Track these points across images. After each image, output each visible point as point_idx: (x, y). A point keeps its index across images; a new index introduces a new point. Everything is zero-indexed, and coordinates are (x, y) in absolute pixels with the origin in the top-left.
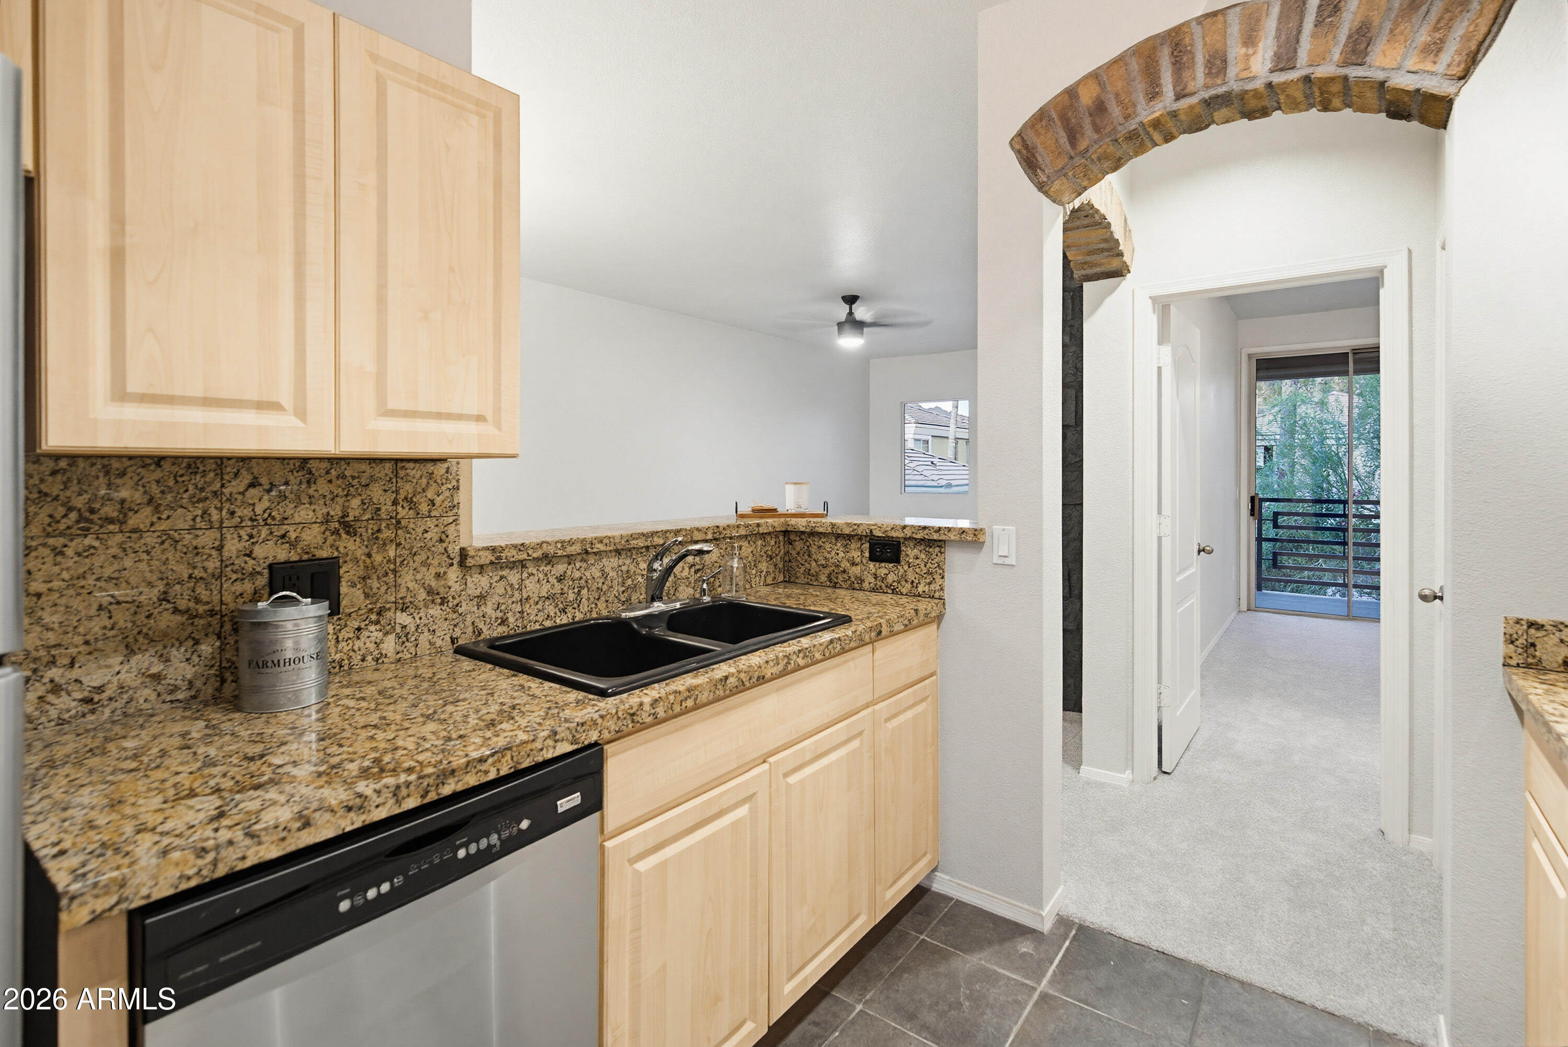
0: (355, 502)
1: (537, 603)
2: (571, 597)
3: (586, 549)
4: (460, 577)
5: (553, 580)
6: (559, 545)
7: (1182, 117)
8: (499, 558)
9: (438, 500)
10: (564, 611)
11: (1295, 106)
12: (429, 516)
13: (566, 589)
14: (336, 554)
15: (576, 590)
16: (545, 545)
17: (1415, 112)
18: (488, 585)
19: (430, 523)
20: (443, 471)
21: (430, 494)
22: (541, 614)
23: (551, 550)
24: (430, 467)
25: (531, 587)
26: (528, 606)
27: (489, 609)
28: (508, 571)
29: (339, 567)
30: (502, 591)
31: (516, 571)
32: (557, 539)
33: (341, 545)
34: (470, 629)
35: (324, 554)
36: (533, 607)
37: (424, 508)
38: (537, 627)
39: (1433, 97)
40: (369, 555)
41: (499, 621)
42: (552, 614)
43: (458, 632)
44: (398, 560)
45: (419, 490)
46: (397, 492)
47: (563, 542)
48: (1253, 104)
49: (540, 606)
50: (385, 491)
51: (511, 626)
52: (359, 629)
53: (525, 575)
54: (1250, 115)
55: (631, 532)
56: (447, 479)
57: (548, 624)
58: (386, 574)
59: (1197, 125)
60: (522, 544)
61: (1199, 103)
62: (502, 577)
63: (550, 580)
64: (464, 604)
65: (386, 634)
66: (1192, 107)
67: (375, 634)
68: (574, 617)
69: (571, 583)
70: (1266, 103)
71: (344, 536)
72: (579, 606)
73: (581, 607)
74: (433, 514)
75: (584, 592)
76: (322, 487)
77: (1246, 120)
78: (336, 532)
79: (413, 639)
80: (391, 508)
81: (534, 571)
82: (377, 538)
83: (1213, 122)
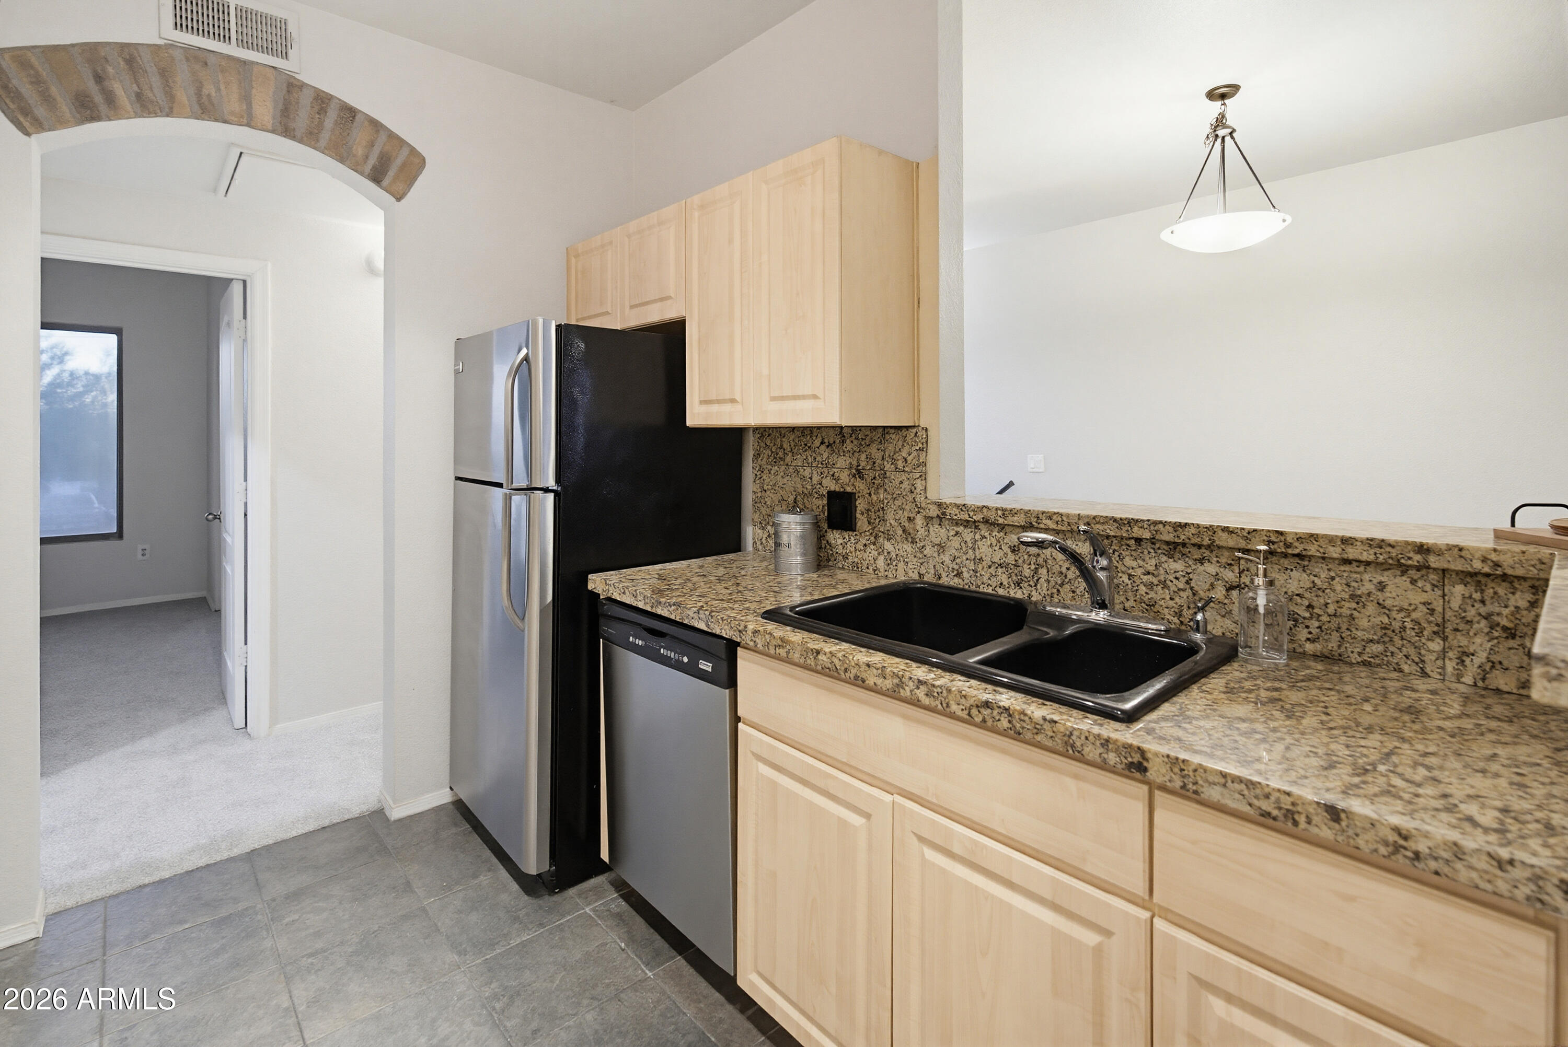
0: (863, 457)
1: (990, 567)
2: (1027, 572)
3: (1031, 523)
4: (925, 524)
5: (1006, 549)
6: (1000, 513)
8: (944, 514)
9: (909, 458)
10: (1018, 584)
12: (904, 471)
13: (1020, 561)
14: (854, 491)
15: (1033, 567)
16: (985, 510)
18: (946, 537)
19: (904, 476)
20: (913, 435)
21: (904, 454)
22: (993, 579)
23: (992, 516)
24: (904, 432)
25: (984, 549)
26: (980, 566)
27: (946, 558)
28: (962, 528)
29: (856, 500)
30: (958, 546)
31: (970, 530)
32: (999, 506)
33: (857, 484)
34: (932, 571)
35: (849, 489)
36: (985, 570)
37: (900, 464)
38: (990, 591)
40: (870, 494)
41: (955, 572)
42: (1005, 583)
43: (923, 571)
44: (886, 501)
45: (897, 450)
46: (884, 451)
47: (1004, 510)
49: (992, 570)
50: (878, 450)
51: (966, 581)
52: (865, 545)
53: (978, 537)
55: (1094, 514)
56: (915, 442)
57: (1001, 592)
58: (879, 511)
60: (964, 505)
62: (957, 533)
63: (1003, 547)
64: (928, 548)
65: (879, 554)
67: (873, 551)
68: (1030, 596)
69: (1026, 557)
71: (858, 479)
72: (1036, 585)
73: (1039, 586)
74: (906, 469)
75: (1043, 571)
76: (848, 445)
78: (854, 476)
79: (894, 563)
80: (881, 462)
81: (987, 534)
82: (874, 483)
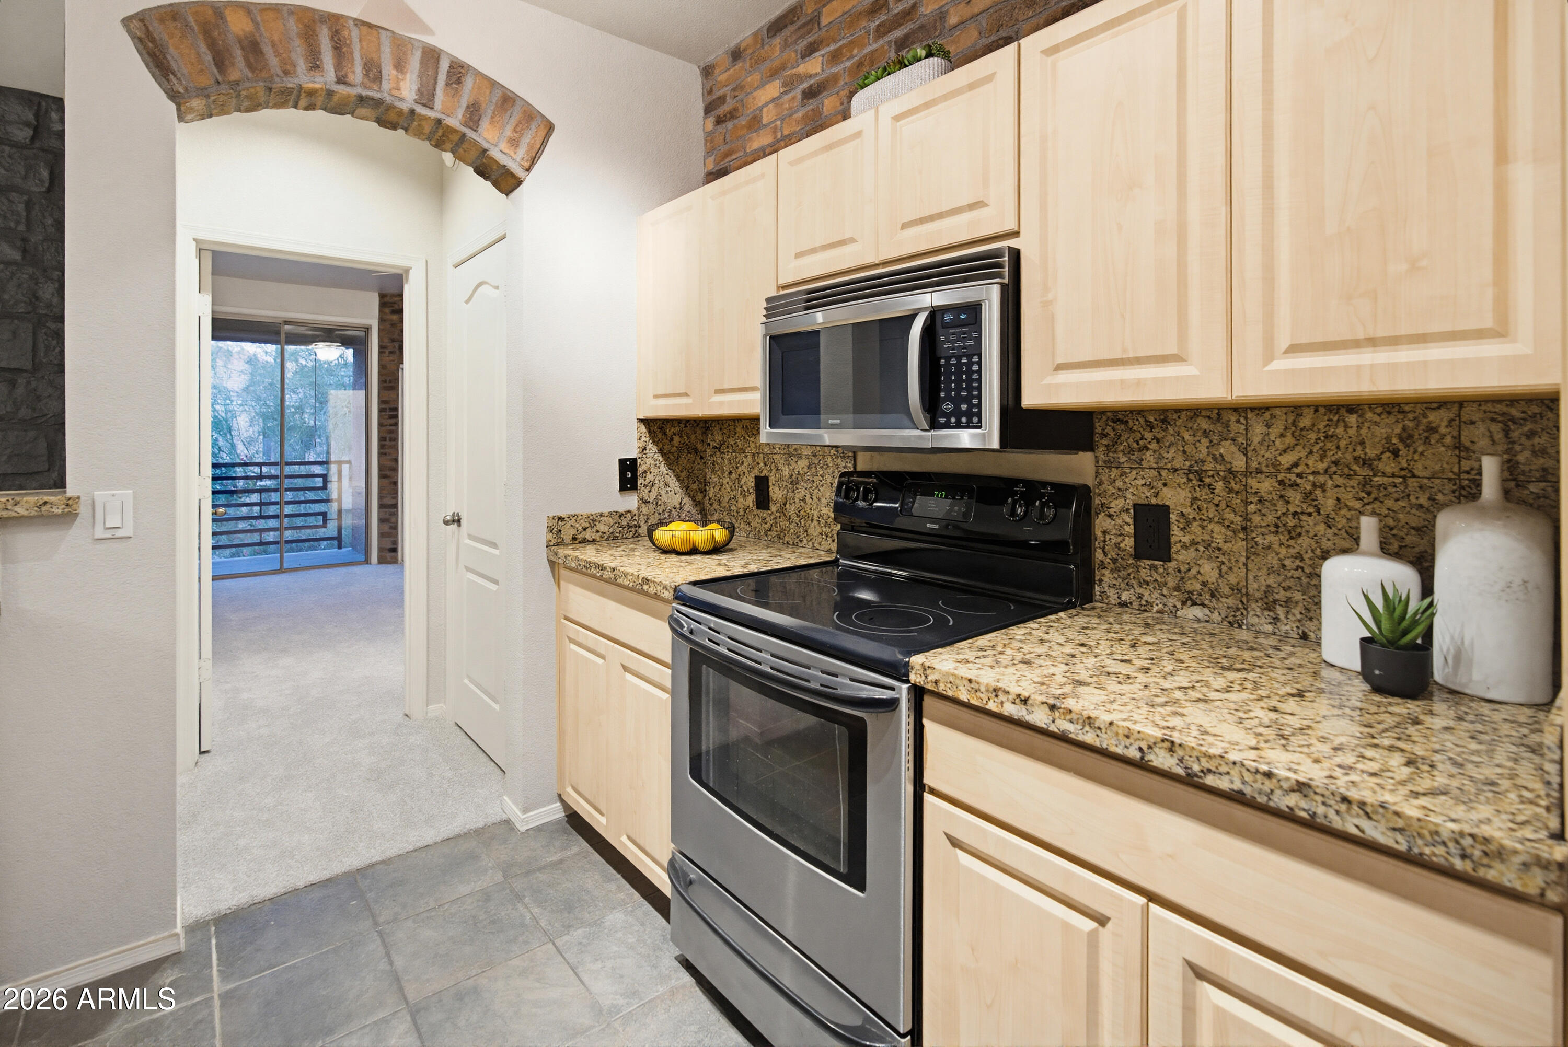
7: (335, 98)
11: (419, 134)
17: (493, 177)
39: (513, 175)
48: (392, 116)
54: (382, 122)
59: (339, 108)
61: (355, 96)
66: (349, 96)
70: (402, 122)
77: (376, 125)
83: (352, 114)
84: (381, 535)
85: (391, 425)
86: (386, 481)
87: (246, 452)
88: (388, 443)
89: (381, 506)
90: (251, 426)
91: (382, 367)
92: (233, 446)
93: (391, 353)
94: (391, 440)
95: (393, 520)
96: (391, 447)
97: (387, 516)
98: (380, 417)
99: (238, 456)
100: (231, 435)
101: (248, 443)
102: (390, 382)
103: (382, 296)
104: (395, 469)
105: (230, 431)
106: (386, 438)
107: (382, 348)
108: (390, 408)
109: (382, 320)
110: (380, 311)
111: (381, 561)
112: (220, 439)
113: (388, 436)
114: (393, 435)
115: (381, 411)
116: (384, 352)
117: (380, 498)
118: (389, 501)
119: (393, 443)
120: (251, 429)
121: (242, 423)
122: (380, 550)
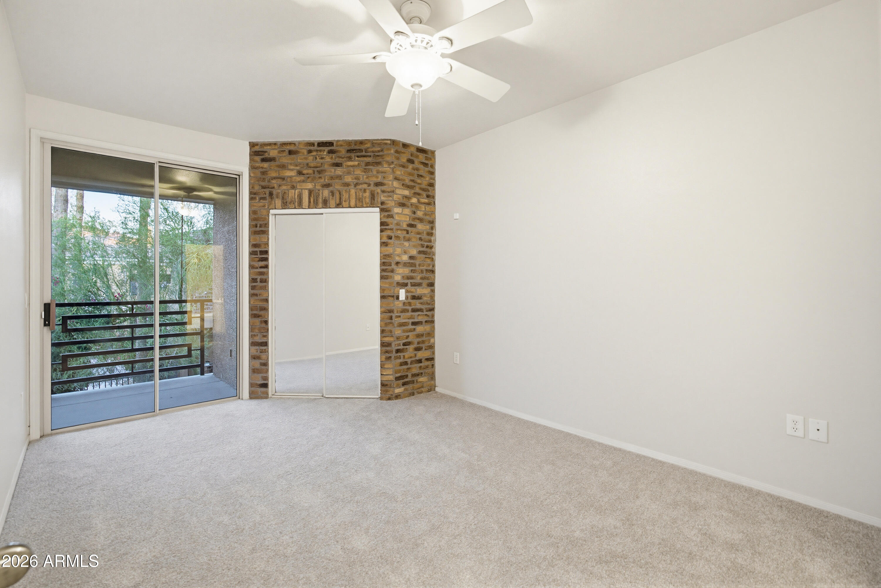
84: (253, 371)
85: (261, 267)
86: (257, 321)
87: (118, 291)
88: (259, 284)
89: (253, 344)
90: (122, 272)
91: (253, 213)
92: (109, 287)
93: (261, 199)
94: (262, 281)
95: (263, 356)
96: (262, 288)
97: (258, 354)
98: (251, 260)
99: (113, 293)
100: (107, 279)
101: (120, 285)
102: (260, 226)
103: (252, 145)
104: (265, 309)
105: (106, 275)
106: (256, 279)
107: (253, 195)
108: (260, 251)
109: (252, 168)
110: (251, 160)
111: (253, 396)
112: (98, 281)
113: (259, 278)
114: (263, 277)
115: (252, 253)
116: (255, 198)
117: (251, 336)
118: (258, 339)
119: (265, 284)
120: (123, 274)
121: (116, 270)
122: (251, 385)
